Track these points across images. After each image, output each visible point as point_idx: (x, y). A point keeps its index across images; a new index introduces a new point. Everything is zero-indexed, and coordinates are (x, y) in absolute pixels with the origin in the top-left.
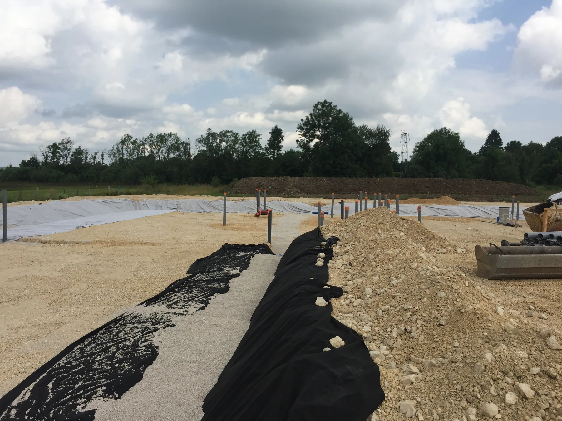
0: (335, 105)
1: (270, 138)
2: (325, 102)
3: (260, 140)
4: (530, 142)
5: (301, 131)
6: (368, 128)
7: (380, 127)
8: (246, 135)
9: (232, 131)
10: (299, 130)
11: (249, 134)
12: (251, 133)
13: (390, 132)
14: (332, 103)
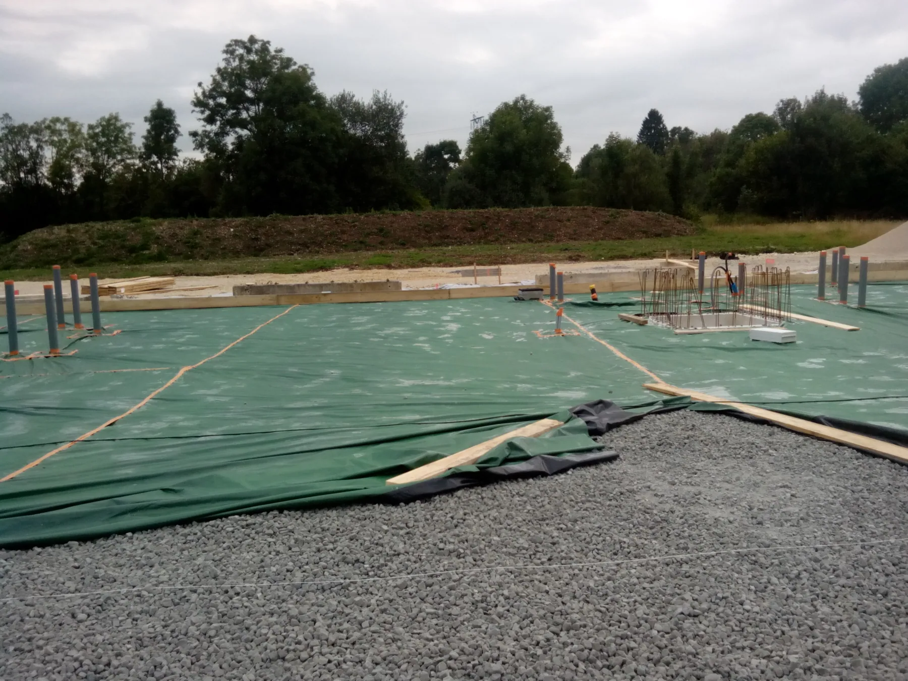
0: (279, 48)
1: (149, 132)
2: (252, 40)
3: (133, 137)
4: (713, 130)
5: (202, 112)
6: (354, 99)
7: (381, 96)
8: (97, 126)
9: (66, 119)
10: (198, 109)
11: (102, 126)
12: (109, 120)
13: (403, 107)
14: (268, 42)
